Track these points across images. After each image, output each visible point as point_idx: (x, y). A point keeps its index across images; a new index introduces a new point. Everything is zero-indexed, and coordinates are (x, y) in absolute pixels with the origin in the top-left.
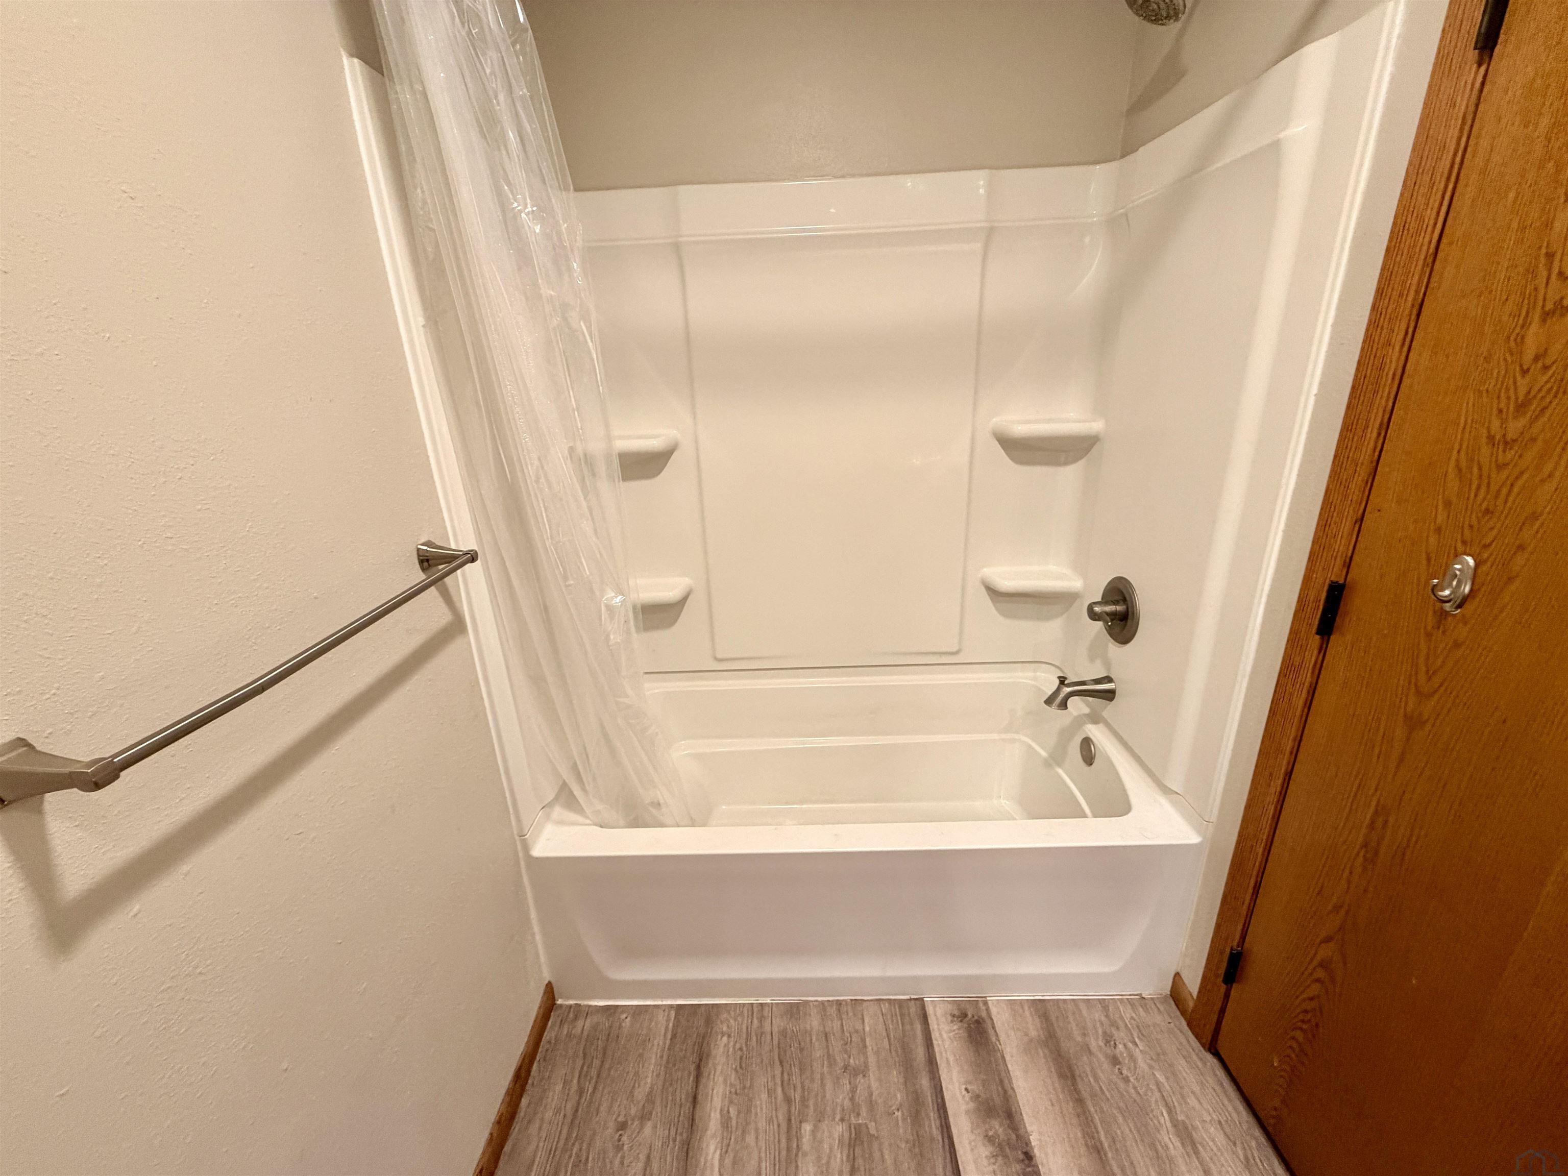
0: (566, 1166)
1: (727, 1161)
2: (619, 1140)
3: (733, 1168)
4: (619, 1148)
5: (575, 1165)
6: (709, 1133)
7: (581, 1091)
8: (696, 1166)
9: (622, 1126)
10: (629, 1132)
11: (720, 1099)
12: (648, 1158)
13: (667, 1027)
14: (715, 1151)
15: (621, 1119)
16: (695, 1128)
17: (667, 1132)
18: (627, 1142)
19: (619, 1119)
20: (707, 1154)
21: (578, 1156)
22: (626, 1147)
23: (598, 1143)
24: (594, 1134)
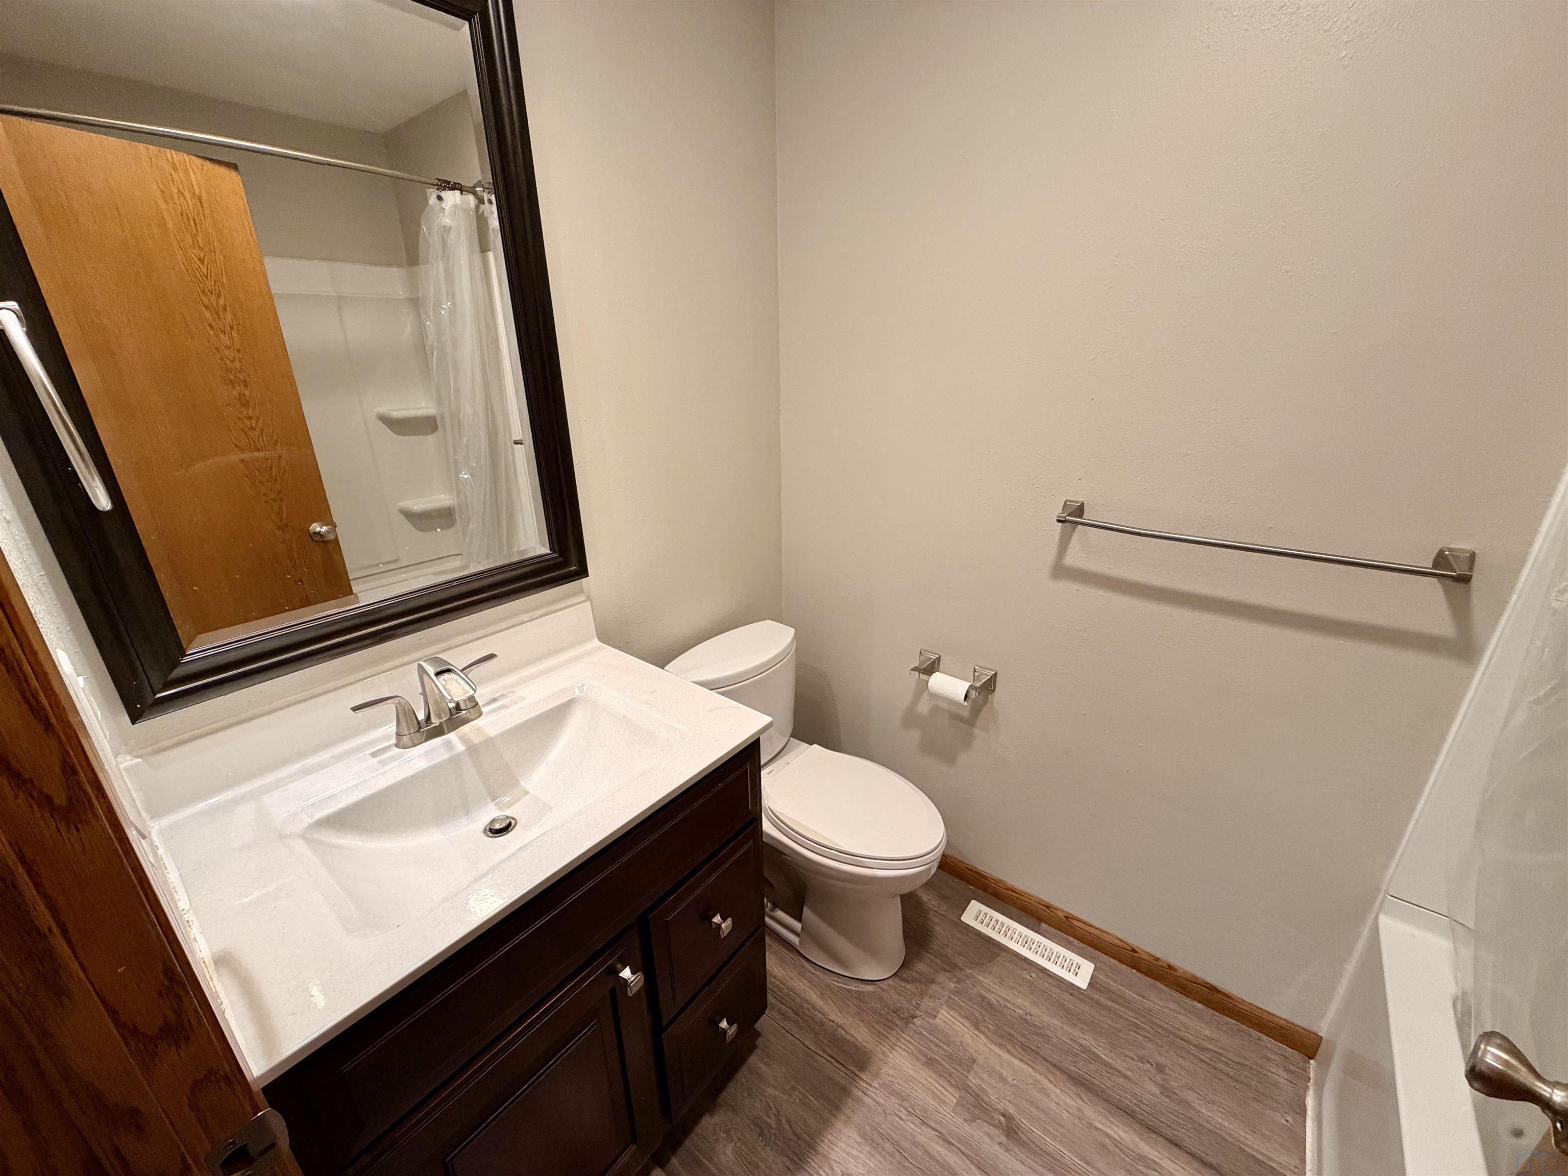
0: (1137, 1019)
1: (1108, 1141)
2: (1148, 1062)
3: (1100, 1143)
4: (1142, 1059)
5: (1136, 1025)
6: (1137, 1140)
7: (1202, 1049)
8: (1109, 1112)
9: (1160, 1069)
10: (1153, 1071)
11: (1170, 1169)
12: (1125, 1077)
13: (1274, 1161)
14: (1119, 1136)
15: (1167, 1071)
16: (1147, 1130)
17: (1147, 1103)
18: (1145, 1067)
19: (1167, 1069)
20: (1118, 1126)
21: (1143, 1028)
22: (1140, 1064)
23: (1150, 1045)
24: (1158, 1045)
